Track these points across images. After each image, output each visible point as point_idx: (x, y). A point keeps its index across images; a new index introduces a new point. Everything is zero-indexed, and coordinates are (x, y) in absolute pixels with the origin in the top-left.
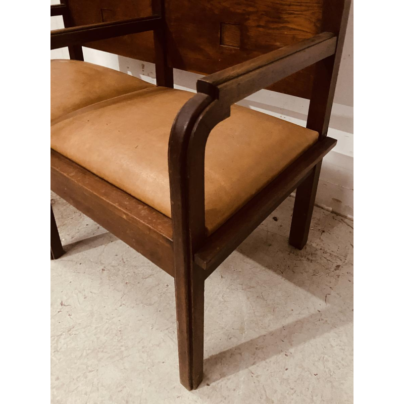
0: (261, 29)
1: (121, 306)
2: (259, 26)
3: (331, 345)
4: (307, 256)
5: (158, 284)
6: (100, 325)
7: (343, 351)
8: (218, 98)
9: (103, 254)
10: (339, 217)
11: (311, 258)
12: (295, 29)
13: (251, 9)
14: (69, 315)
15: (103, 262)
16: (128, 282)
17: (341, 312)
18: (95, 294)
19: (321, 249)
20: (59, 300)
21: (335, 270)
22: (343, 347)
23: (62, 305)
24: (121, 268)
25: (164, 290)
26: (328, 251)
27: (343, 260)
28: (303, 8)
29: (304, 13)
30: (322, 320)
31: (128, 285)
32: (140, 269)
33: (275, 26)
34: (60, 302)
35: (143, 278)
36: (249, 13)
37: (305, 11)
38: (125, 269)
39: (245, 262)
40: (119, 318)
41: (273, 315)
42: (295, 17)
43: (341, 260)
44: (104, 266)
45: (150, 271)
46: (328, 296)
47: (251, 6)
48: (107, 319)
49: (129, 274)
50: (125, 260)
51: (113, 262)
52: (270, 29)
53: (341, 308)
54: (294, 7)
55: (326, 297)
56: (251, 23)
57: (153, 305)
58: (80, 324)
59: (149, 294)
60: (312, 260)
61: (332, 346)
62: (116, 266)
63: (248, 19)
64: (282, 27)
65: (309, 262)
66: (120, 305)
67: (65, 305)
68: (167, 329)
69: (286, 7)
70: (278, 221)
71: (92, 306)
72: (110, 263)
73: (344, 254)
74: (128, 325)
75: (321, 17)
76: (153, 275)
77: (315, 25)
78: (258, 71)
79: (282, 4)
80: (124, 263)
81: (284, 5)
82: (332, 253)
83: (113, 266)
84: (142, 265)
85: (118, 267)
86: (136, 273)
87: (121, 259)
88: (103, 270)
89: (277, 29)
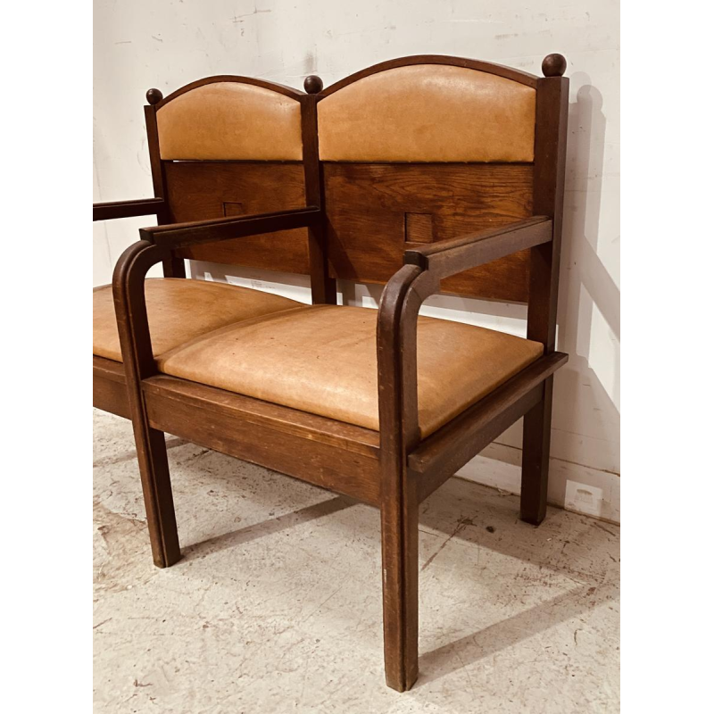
0: (458, 218)
1: (240, 677)
2: (455, 214)
3: (586, 700)
4: (543, 579)
5: (302, 640)
6: (207, 708)
7: (604, 706)
8: (428, 269)
9: (203, 603)
10: (590, 520)
11: (549, 582)
12: (501, 215)
13: (444, 194)
14: (151, 699)
15: (203, 615)
16: (249, 640)
17: (599, 652)
18: (194, 663)
19: (564, 568)
20: (130, 678)
21: (588, 594)
22: (605, 701)
23: (136, 685)
24: (236, 622)
25: (313, 648)
26: (576, 569)
27: (599, 580)
28: (509, 189)
29: (511, 195)
30: (571, 666)
31: (251, 645)
32: (270, 620)
33: (478, 212)
34: (134, 681)
35: (275, 633)
36: (443, 199)
37: (512, 192)
38: (243, 622)
39: (444, 596)
40: (239, 695)
41: (494, 666)
42: (501, 200)
43: (596, 580)
44: (205, 620)
45: (286, 622)
46: (578, 632)
47: (444, 189)
48: (218, 698)
49: (250, 629)
50: (241, 610)
51: (222, 614)
52: (470, 216)
53: (600, 647)
54: (498, 188)
55: (575, 633)
56: (446, 211)
57: (296, 670)
58: (171, 710)
59: (287, 656)
60: (550, 585)
61: (588, 701)
62: (227, 619)
63: (441, 207)
64: (487, 213)
65: (547, 588)
66: (238, 675)
67: (142, 686)
68: (322, 703)
69: (488, 189)
70: (495, 533)
71: (190, 681)
72: (216, 616)
73: (600, 572)
74: (256, 703)
75: (531, 199)
76: (292, 627)
77: (525, 209)
78: (465, 247)
79: (482, 186)
80: (241, 613)
81: (485, 186)
82: (582, 571)
83: (221, 620)
84: (272, 613)
85: (231, 620)
86: (263, 626)
87: (234, 608)
88: (205, 626)
89: (478, 216)
